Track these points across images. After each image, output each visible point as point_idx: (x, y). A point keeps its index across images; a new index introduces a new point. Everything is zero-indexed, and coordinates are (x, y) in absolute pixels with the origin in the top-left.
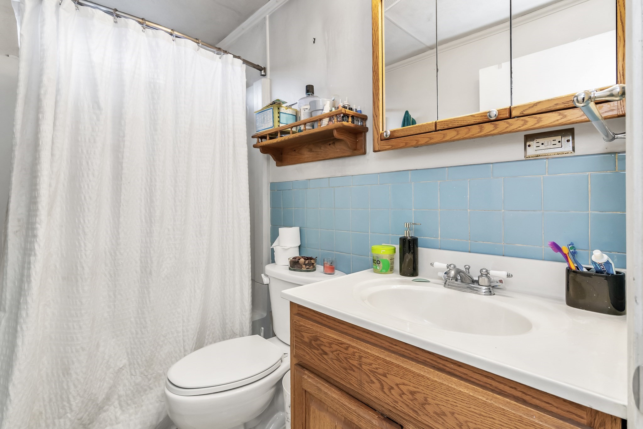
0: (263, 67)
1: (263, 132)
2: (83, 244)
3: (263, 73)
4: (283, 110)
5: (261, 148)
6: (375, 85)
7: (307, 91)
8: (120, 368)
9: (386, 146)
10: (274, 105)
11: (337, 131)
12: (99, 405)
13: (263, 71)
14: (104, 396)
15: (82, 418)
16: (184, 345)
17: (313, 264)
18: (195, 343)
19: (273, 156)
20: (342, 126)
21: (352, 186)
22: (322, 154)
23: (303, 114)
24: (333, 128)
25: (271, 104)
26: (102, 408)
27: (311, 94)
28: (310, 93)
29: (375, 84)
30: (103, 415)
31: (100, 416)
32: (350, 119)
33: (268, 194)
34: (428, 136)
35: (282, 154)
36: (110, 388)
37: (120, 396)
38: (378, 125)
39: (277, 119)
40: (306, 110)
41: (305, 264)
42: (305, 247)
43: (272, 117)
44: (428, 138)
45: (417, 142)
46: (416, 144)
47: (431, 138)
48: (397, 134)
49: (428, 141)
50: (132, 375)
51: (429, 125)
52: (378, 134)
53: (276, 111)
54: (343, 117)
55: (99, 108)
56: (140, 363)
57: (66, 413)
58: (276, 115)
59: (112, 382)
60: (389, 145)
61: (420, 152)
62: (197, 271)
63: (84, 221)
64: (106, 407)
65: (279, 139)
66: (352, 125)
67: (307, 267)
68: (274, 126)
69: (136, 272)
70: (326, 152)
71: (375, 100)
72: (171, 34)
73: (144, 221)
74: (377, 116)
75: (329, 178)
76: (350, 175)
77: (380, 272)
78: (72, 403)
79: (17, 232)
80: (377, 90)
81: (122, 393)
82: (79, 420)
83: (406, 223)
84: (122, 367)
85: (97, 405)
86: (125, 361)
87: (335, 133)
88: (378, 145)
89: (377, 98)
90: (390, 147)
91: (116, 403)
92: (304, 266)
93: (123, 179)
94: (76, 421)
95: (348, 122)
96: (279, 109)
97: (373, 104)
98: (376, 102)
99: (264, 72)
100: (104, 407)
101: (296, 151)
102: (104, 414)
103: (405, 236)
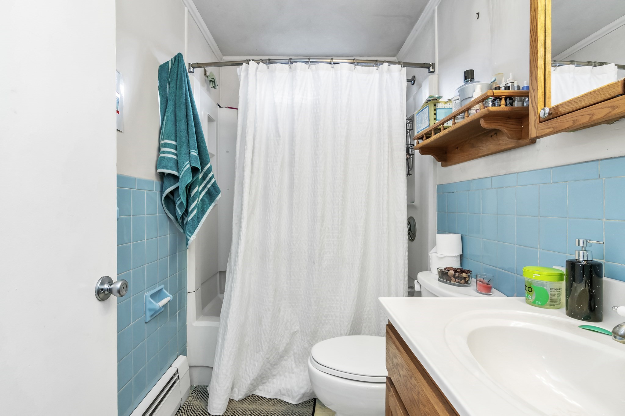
0: (431, 64)
1: (422, 132)
2: (269, 235)
3: (431, 70)
4: (439, 106)
5: (420, 149)
6: (533, 49)
7: (465, 78)
8: (295, 332)
9: (545, 130)
10: (430, 102)
11: (484, 120)
12: (280, 354)
13: (431, 68)
14: (283, 349)
15: (269, 358)
16: (340, 329)
17: (465, 278)
18: (349, 330)
19: (435, 156)
20: (487, 113)
21: (517, 187)
22: (484, 149)
23: (454, 107)
24: (479, 116)
25: (427, 102)
26: (283, 357)
27: (471, 81)
28: (469, 79)
29: (533, 47)
30: (283, 363)
31: (282, 362)
32: (503, 102)
33: (434, 197)
34: (610, 105)
35: (446, 153)
36: (287, 344)
37: (294, 354)
38: (535, 102)
39: (433, 116)
40: (457, 101)
41: (454, 276)
42: (467, 258)
43: (428, 116)
44: (609, 107)
45: (591, 117)
46: (589, 120)
47: (614, 108)
48: (562, 110)
49: (609, 113)
50: (302, 340)
51: (610, 86)
52: (535, 115)
53: (432, 108)
54: (494, 101)
55: (279, 136)
56: (307, 332)
57: (260, 351)
58: (433, 112)
59: (289, 340)
60: (550, 128)
61: (617, 130)
62: (353, 266)
63: (270, 218)
64: (285, 358)
65: (434, 137)
66: (507, 109)
67: (457, 280)
68: (429, 124)
69: (305, 260)
70: (488, 146)
71: (533, 69)
72: (331, 63)
73: (310, 220)
74: (534, 90)
75: (492, 177)
76: (516, 172)
77: (533, 304)
78: (263, 345)
79: (237, 223)
80: (536, 55)
81: (296, 351)
82: (267, 359)
83: (577, 240)
84: (296, 331)
85: (279, 353)
86: (298, 327)
87: (483, 123)
88: (536, 129)
89: (535, 66)
90: (551, 130)
91: (292, 357)
92: (453, 279)
93: (295, 187)
94: (265, 359)
95: (500, 106)
96: (435, 105)
97: (530, 75)
98: (534, 72)
99: (433, 68)
100: (284, 357)
101: (459, 149)
102: (285, 362)
103: (577, 258)
